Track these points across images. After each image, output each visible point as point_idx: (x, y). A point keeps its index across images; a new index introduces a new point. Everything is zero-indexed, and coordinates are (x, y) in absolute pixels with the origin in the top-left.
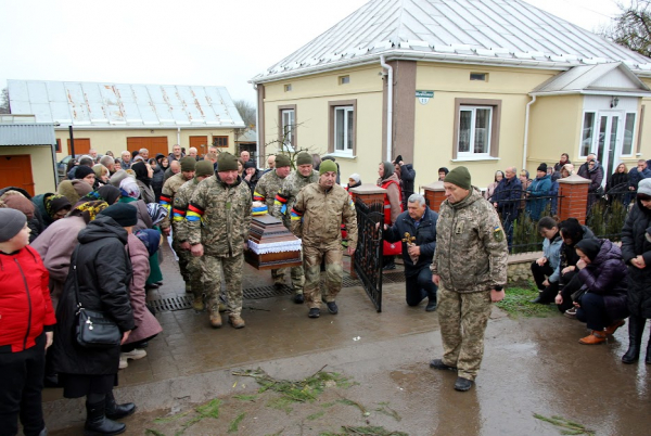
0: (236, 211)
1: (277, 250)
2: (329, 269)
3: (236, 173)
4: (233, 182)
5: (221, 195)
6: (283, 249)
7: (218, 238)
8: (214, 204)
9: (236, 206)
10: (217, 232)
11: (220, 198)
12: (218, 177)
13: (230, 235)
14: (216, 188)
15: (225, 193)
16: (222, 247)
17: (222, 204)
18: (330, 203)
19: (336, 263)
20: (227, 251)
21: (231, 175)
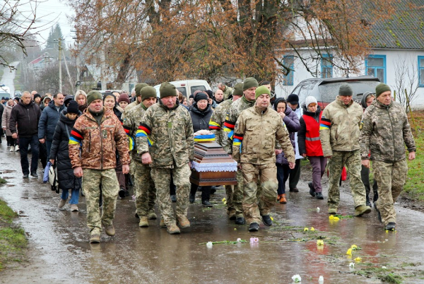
0: (177, 129)
1: (216, 170)
2: (265, 186)
3: (175, 98)
4: (172, 106)
5: (164, 117)
6: (221, 169)
7: (163, 152)
8: (158, 124)
9: (176, 125)
10: (163, 147)
11: (163, 119)
12: (161, 103)
13: (172, 149)
14: (159, 112)
15: (167, 115)
16: (167, 159)
17: (164, 124)
18: (265, 122)
19: (271, 180)
20: (171, 163)
21: (171, 99)
